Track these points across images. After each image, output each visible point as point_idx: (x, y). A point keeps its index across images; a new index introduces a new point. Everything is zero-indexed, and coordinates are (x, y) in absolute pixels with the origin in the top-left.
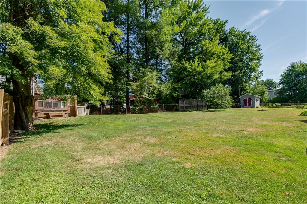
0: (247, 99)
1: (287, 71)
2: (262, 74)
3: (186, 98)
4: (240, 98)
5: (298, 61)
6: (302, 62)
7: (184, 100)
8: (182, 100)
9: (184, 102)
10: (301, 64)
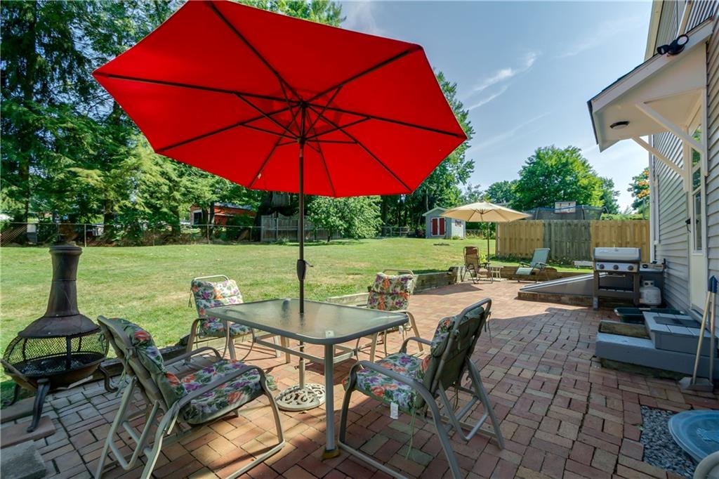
0: (438, 219)
1: (528, 163)
2: (472, 167)
3: (281, 213)
4: (425, 217)
5: (549, 145)
6: (556, 147)
7: (277, 216)
8: (270, 216)
9: (276, 220)
10: (553, 152)
